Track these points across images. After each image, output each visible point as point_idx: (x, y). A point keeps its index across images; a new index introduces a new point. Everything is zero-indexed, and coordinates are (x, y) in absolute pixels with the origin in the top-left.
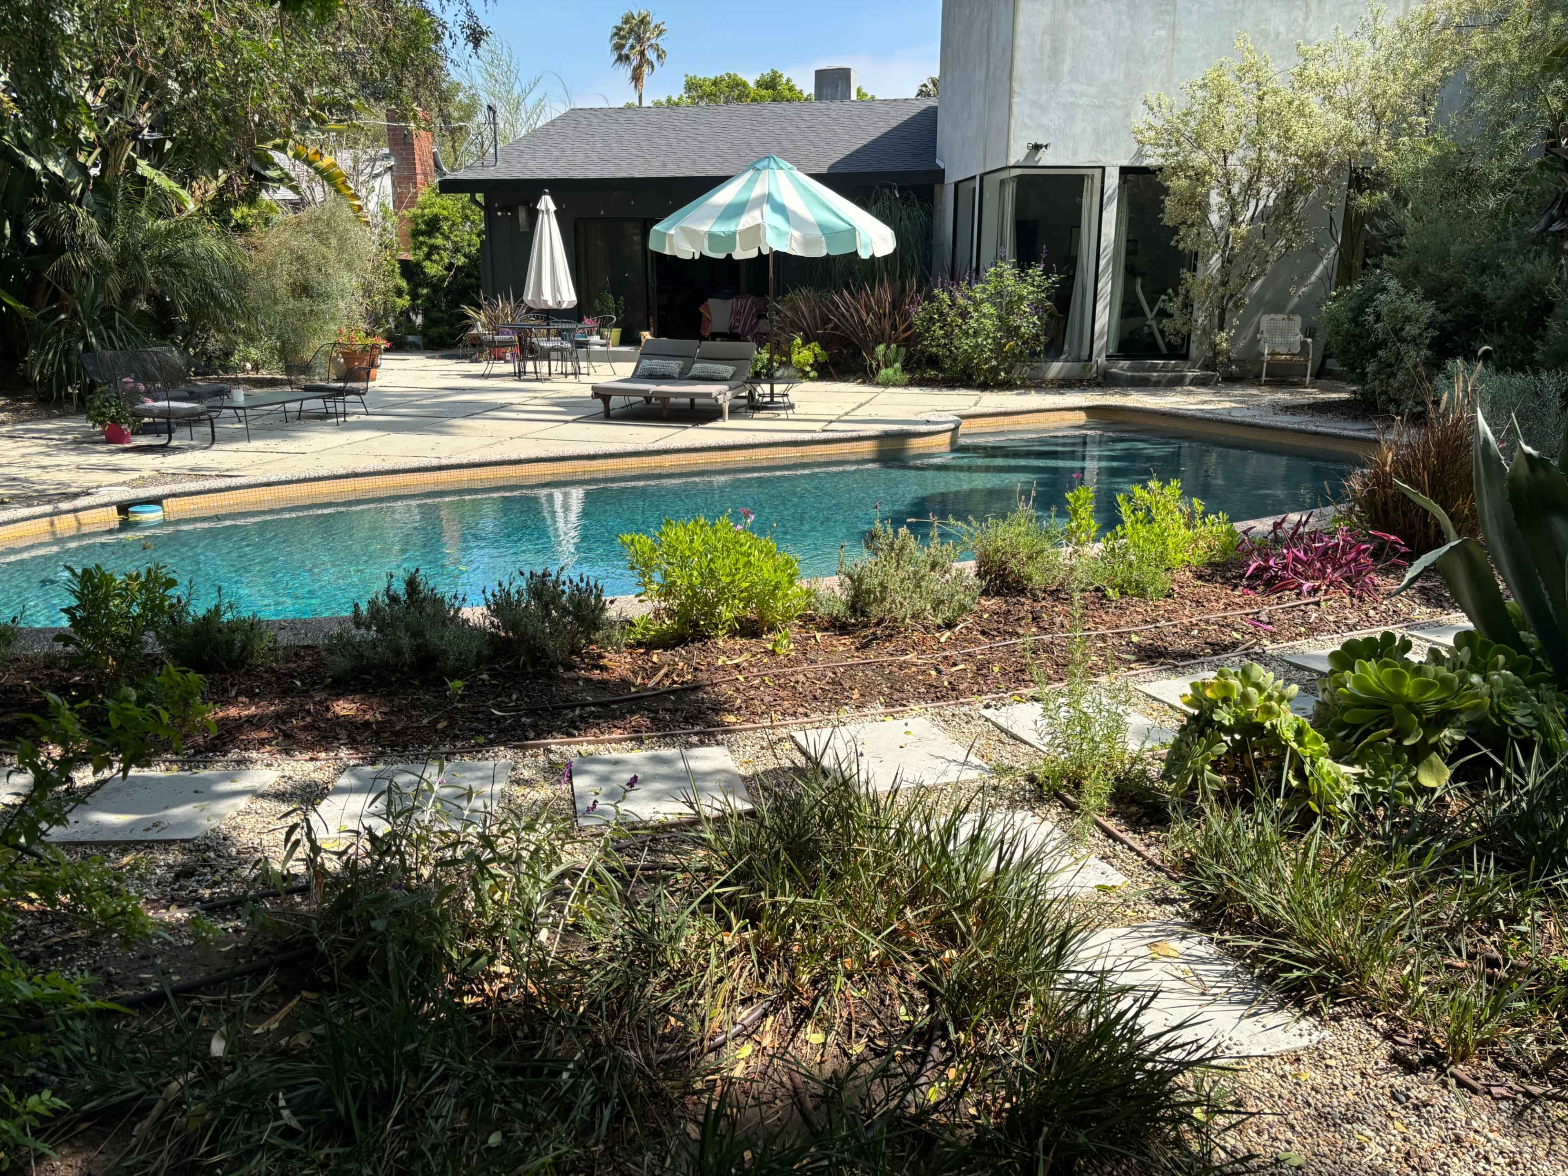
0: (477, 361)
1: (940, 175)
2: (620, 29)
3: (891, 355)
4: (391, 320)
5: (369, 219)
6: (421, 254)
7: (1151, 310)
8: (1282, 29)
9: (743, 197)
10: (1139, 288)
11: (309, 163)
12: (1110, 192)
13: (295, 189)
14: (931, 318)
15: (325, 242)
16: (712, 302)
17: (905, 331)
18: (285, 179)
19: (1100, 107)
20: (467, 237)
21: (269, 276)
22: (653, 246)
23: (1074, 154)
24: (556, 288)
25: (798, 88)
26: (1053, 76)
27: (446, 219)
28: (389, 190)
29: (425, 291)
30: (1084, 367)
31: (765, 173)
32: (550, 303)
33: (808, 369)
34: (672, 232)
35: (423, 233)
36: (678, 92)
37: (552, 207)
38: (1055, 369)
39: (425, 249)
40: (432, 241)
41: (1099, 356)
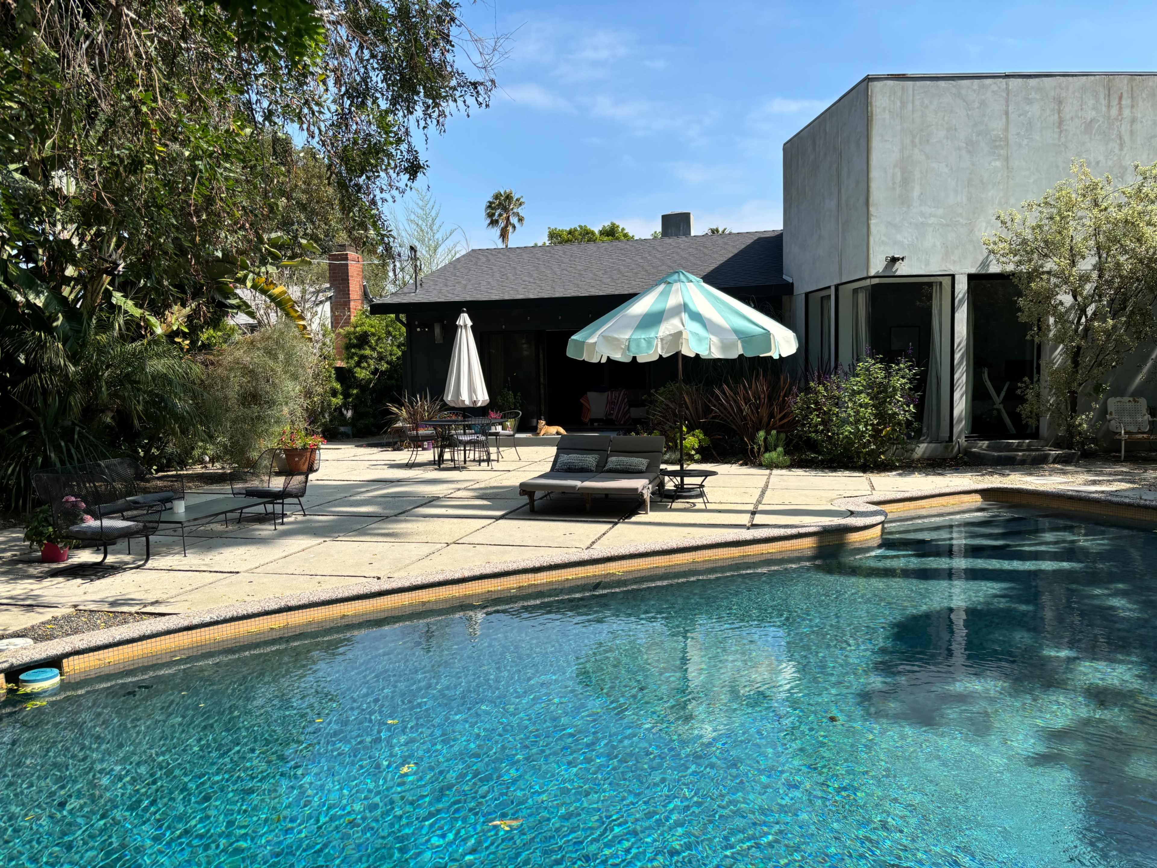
0: (399, 449)
1: (789, 288)
2: (490, 203)
3: (771, 439)
4: (326, 416)
5: (312, 335)
6: (352, 363)
7: (999, 396)
8: (1101, 158)
9: (659, 307)
10: (986, 376)
11: (264, 292)
12: (960, 296)
13: (251, 314)
14: (808, 408)
15: (275, 358)
16: (591, 395)
17: (781, 419)
18: (244, 307)
19: (948, 225)
20: (389, 348)
21: (222, 388)
22: (571, 353)
23: (927, 264)
24: (472, 390)
25: (631, 235)
26: (905, 201)
27: (373, 334)
28: (328, 314)
29: (355, 391)
30: (946, 448)
31: (676, 286)
32: (467, 403)
33: (693, 452)
34: (592, 340)
35: (354, 346)
36: (544, 240)
37: (469, 323)
38: (921, 449)
39: (356, 358)
40: (363, 352)
41: (959, 437)
